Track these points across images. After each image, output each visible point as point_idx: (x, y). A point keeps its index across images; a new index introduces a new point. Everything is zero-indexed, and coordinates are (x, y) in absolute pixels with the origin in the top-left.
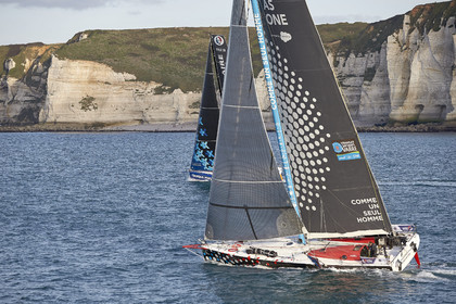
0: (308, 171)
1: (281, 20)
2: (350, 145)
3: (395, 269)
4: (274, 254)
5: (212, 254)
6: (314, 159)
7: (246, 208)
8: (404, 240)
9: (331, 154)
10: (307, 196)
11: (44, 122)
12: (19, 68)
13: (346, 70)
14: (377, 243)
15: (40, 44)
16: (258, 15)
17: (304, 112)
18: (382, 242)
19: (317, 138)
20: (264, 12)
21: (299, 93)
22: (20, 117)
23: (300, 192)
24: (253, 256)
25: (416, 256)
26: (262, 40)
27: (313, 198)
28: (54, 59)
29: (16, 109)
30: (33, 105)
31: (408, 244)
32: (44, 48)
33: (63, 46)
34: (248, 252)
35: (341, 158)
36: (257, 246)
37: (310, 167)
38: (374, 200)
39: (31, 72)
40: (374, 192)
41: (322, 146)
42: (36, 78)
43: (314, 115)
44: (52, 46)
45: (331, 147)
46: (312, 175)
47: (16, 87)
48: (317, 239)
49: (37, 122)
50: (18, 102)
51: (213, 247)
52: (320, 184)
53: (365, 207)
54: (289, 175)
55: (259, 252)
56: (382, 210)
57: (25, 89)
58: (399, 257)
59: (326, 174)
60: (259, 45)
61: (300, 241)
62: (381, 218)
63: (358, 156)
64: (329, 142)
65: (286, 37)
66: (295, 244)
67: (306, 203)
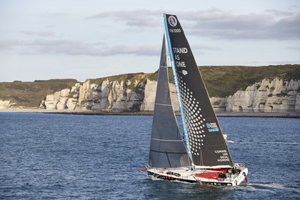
0: (195, 136)
1: (183, 64)
2: (214, 125)
3: (234, 185)
4: (179, 175)
5: (152, 174)
6: (198, 131)
7: (167, 153)
8: (240, 171)
9: (206, 129)
10: (195, 148)
11: (143, 111)
12: (132, 85)
13: (289, 88)
14: (227, 172)
15: (143, 73)
16: (173, 62)
17: (193, 108)
18: (230, 171)
19: (199, 121)
20: (175, 61)
21: (191, 99)
22: (132, 108)
23: (192, 146)
24: (169, 176)
25: (246, 178)
26: (175, 74)
27: (198, 149)
28: (148, 81)
29: (131, 104)
30: (138, 103)
31: (241, 173)
32: (144, 75)
33: (153, 74)
34: (168, 173)
35: (210, 131)
36: (172, 171)
37: (196, 134)
38: (225, 151)
39: (138, 87)
40: (224, 147)
41: (201, 125)
42: (140, 90)
43: (198, 110)
44: (148, 75)
45: (206, 126)
46: (197, 138)
47: (131, 94)
48: (200, 169)
49: (139, 110)
50: (131, 101)
51: (152, 171)
52: (201, 142)
53: (221, 154)
54: (187, 138)
55: (172, 173)
56: (229, 156)
57: (135, 94)
58: (236, 179)
59: (203, 138)
60: (174, 76)
61: (192, 169)
62: (228, 160)
63: (218, 130)
64: (204, 123)
65: (185, 73)
66: (190, 171)
67: (194, 152)
